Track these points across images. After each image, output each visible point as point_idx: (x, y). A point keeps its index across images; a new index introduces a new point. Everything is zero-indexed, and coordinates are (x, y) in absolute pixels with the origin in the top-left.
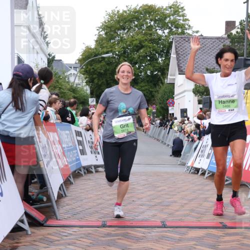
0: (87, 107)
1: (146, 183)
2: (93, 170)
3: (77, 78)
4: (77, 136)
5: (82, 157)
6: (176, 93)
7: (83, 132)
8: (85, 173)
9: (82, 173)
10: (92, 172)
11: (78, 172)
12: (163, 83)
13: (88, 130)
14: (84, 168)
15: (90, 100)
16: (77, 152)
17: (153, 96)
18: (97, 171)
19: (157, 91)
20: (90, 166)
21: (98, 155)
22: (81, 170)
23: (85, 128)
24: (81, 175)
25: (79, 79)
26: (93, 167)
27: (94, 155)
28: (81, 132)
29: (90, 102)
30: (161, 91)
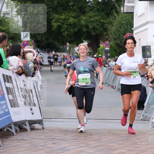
0: (19, 43)
1: (98, 144)
2: (28, 127)
3: (5, 5)
4: (5, 81)
5: (12, 110)
6: (135, 25)
7: (14, 76)
8: (16, 131)
9: (13, 131)
10: (26, 130)
11: (8, 130)
12: (118, 13)
13: (20, 75)
14: (16, 124)
15: (23, 34)
16: (6, 104)
17: (105, 30)
18: (32, 129)
19: (111, 23)
20: (24, 122)
21: (34, 108)
22: (11, 128)
23: (16, 71)
24: (12, 134)
25: (7, 6)
26: (27, 123)
27: (28, 108)
28: (10, 77)
29: (22, 37)
30: (115, 23)
